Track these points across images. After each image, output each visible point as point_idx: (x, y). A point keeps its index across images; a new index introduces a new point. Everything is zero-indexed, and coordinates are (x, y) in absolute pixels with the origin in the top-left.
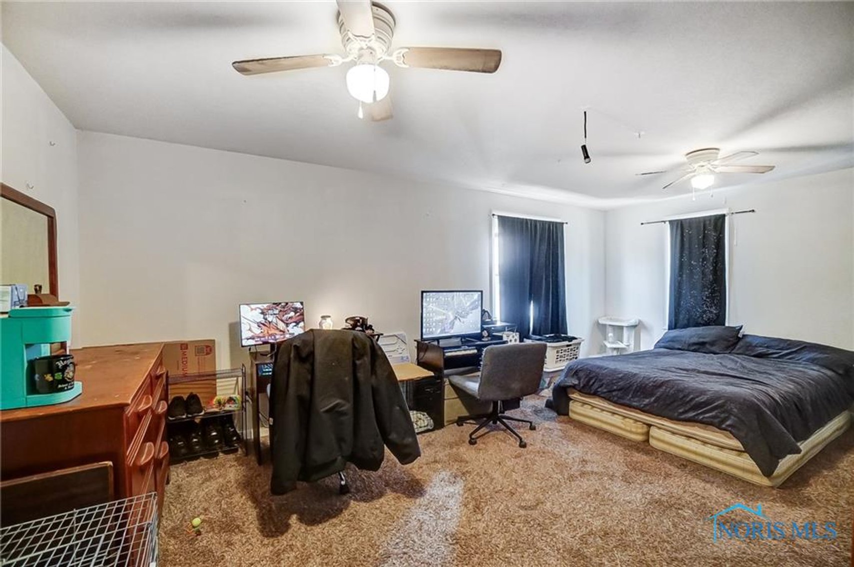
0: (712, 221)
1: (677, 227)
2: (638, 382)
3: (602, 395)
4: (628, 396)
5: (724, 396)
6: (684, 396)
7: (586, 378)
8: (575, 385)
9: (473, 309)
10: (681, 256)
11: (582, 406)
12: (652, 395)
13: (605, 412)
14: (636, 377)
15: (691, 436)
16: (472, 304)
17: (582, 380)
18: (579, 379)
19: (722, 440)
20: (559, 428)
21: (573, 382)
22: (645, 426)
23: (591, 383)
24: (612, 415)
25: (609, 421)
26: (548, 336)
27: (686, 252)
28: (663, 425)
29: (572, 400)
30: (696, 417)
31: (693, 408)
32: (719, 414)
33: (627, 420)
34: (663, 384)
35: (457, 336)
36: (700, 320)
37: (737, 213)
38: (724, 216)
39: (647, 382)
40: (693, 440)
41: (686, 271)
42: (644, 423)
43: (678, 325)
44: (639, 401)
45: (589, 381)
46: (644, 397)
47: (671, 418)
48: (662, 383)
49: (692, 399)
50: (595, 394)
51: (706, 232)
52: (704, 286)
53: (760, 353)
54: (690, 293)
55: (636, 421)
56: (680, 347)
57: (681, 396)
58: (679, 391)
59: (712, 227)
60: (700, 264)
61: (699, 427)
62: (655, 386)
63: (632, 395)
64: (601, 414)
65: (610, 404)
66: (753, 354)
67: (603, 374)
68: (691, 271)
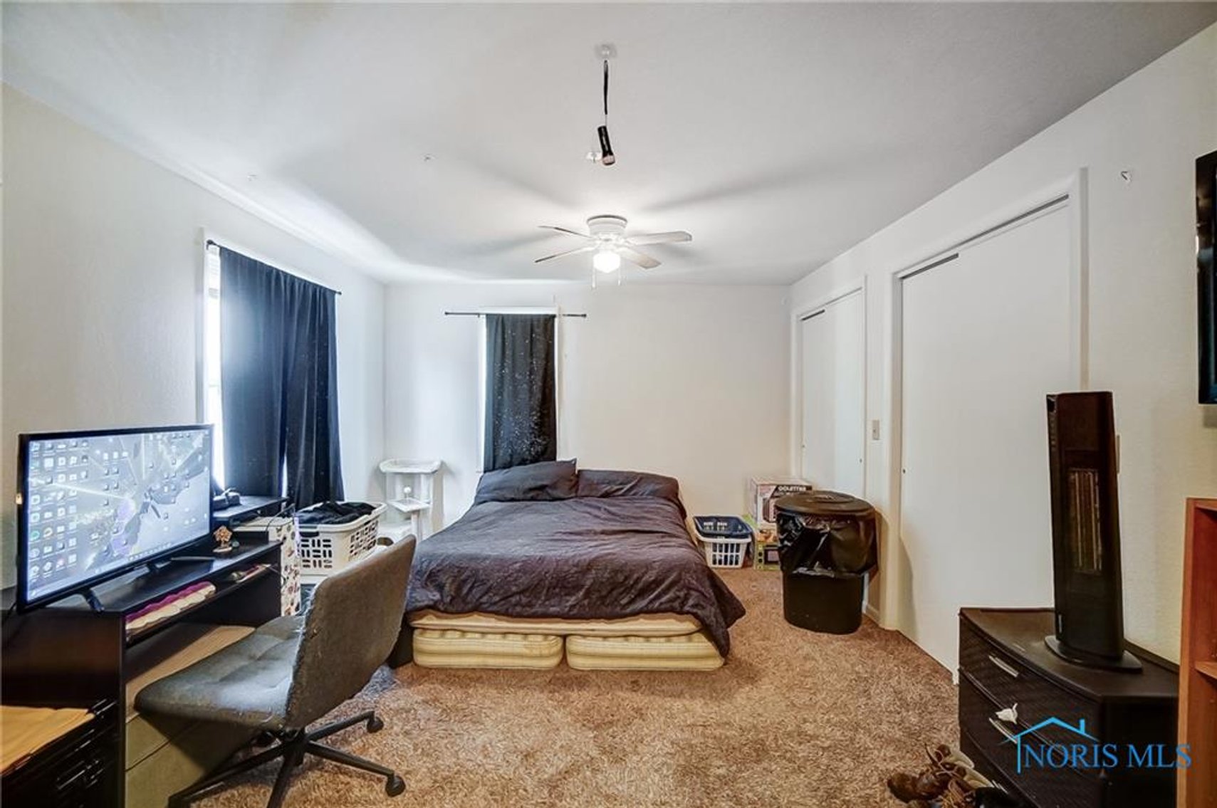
0: (542, 322)
1: (497, 323)
2: (552, 571)
3: (495, 608)
4: (539, 598)
5: (676, 566)
6: (626, 578)
7: (453, 581)
8: (436, 602)
9: (189, 476)
10: (503, 367)
11: (442, 636)
12: (578, 587)
13: (490, 636)
14: (545, 562)
15: (629, 633)
16: (187, 463)
17: (447, 588)
18: (440, 588)
19: (671, 627)
20: (420, 698)
21: (431, 597)
22: (559, 638)
23: (465, 591)
24: (504, 638)
25: (500, 649)
26: (311, 508)
27: (508, 361)
28: (593, 630)
29: (417, 628)
30: (650, 606)
31: (642, 593)
32: (678, 593)
33: (531, 638)
34: (590, 566)
35: (138, 563)
36: (527, 455)
37: (569, 315)
38: (554, 317)
39: (566, 568)
40: (633, 638)
41: (508, 388)
42: (557, 636)
43: (497, 466)
44: (559, 604)
45: (459, 588)
46: (566, 595)
47: (611, 617)
48: (589, 564)
49: (638, 579)
50: (478, 609)
51: (534, 335)
52: (532, 409)
53: (606, 492)
54: (514, 419)
55: (546, 635)
56: (513, 496)
57: (621, 578)
58: (616, 572)
59: (541, 328)
60: (528, 378)
61: (645, 618)
62: (580, 572)
63: (546, 595)
64: (482, 641)
65: (500, 620)
66: (600, 494)
67: (484, 570)
68: (515, 387)
